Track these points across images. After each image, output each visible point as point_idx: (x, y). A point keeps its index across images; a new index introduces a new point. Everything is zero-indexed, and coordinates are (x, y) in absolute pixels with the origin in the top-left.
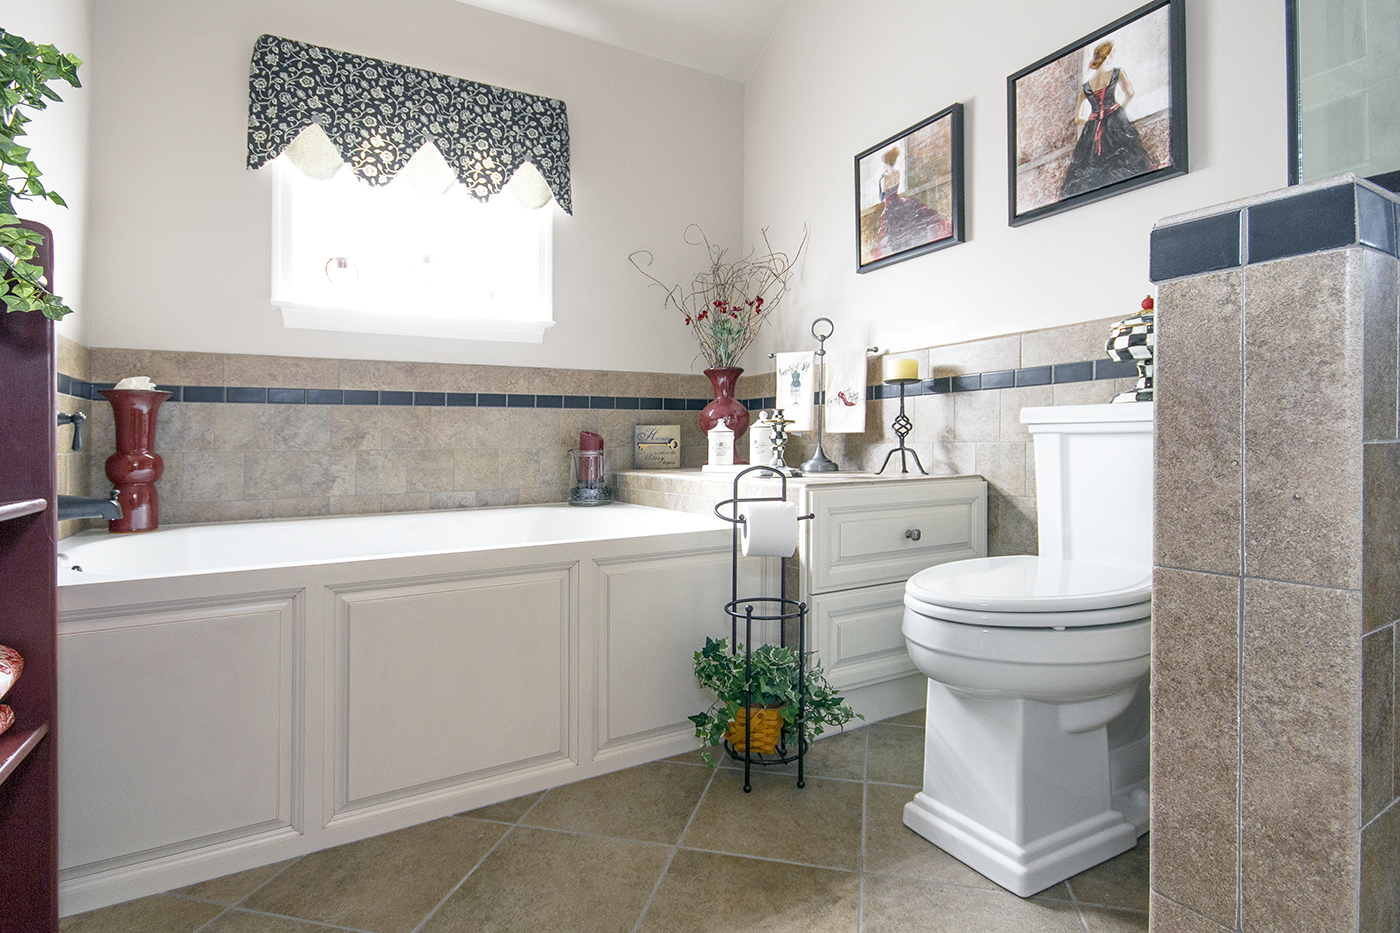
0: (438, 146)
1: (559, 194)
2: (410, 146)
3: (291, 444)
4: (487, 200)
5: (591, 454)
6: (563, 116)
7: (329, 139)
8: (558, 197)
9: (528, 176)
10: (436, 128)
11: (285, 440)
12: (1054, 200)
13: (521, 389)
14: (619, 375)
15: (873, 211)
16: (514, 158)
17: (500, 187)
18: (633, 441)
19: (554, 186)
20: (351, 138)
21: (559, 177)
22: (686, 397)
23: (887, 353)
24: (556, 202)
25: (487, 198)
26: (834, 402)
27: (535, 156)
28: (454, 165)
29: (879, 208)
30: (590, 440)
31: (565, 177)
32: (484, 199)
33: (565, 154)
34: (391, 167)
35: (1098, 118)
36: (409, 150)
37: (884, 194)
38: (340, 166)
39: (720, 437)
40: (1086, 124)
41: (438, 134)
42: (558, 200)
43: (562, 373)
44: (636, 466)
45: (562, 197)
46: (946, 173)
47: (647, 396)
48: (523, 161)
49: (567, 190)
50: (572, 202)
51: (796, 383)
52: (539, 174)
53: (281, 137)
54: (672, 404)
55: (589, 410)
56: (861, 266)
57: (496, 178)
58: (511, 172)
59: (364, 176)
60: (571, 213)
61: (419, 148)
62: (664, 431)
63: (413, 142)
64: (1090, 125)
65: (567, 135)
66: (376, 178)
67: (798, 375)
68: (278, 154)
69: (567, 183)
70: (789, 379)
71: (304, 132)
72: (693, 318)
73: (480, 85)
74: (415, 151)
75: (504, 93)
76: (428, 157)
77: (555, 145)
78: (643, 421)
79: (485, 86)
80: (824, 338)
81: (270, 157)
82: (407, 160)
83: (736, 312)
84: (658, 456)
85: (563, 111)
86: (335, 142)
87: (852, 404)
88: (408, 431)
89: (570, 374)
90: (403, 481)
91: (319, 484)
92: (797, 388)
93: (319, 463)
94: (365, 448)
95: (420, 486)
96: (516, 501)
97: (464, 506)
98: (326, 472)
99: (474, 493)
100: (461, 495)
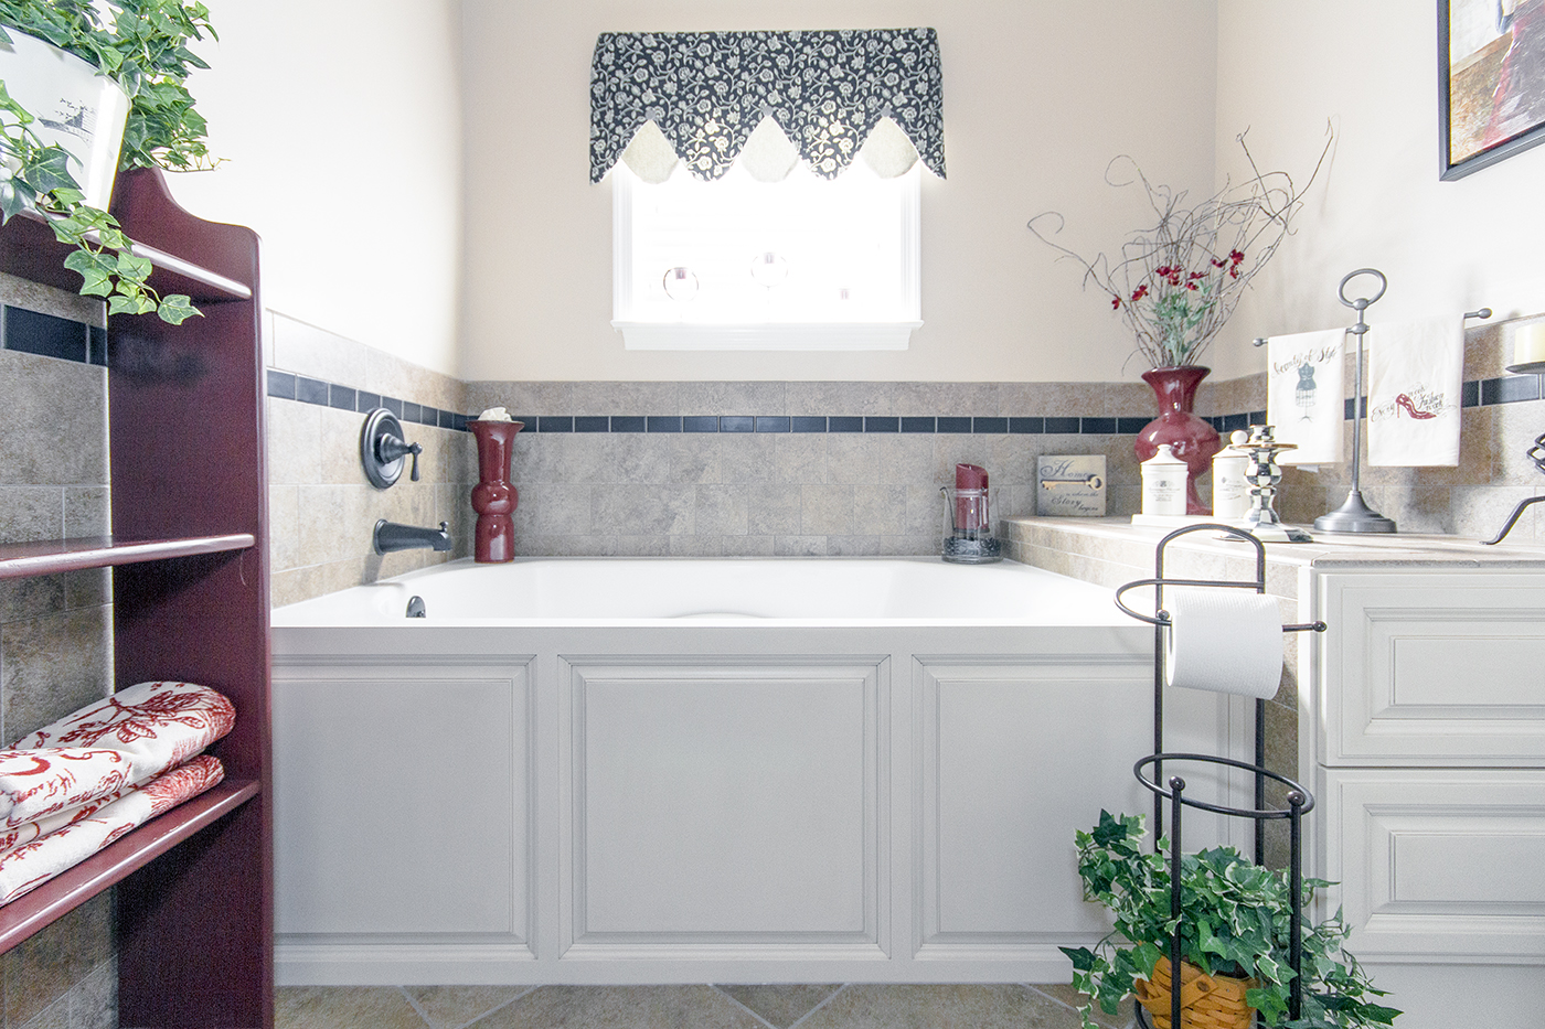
0: (777, 119)
1: (927, 152)
2: (747, 125)
3: (632, 476)
4: (835, 175)
5: (971, 494)
6: (932, 47)
7: (663, 135)
8: (925, 156)
9: (888, 135)
10: (775, 98)
11: (627, 471)
13: (882, 409)
14: (1013, 387)
15: (1481, 57)
16: (868, 115)
17: (850, 156)
18: (1035, 476)
19: (920, 142)
20: (685, 130)
21: (926, 129)
22: (1117, 415)
23: (1513, 318)
24: (924, 164)
25: (835, 172)
26: (1387, 414)
27: (895, 108)
28: (795, 138)
29: (1497, 48)
30: (971, 476)
31: (936, 128)
32: (831, 175)
33: (936, 98)
34: (727, 154)
36: (745, 131)
37: (1509, 17)
38: (675, 164)
39: (1163, 472)
41: (778, 105)
42: (926, 161)
43: (936, 388)
44: (1039, 512)
45: (930, 156)
47: (1055, 416)
48: (879, 117)
49: (938, 146)
50: (946, 161)
51: (1307, 382)
52: (900, 130)
53: (618, 142)
54: (1095, 426)
55: (972, 435)
56: (1450, 167)
57: (846, 145)
58: (864, 134)
59: (699, 171)
60: (944, 175)
61: (756, 125)
62: (1080, 464)
63: (750, 119)
65: (938, 72)
66: (711, 170)
67: (1311, 371)
68: (616, 161)
69: (938, 136)
70: (1294, 378)
71: (639, 132)
72: (1125, 298)
73: (826, 33)
74: (751, 130)
75: (856, 35)
76: (768, 133)
77: (921, 88)
78: (1050, 450)
79: (832, 33)
80: (1365, 303)
81: (608, 166)
82: (743, 143)
83: (1195, 282)
84: (1072, 498)
85: (932, 41)
86: (669, 137)
87: (1428, 416)
88: (750, 462)
89: (944, 387)
90: (745, 521)
91: (659, 521)
92: (1309, 392)
93: (660, 498)
94: (704, 482)
95: (763, 527)
96: (876, 552)
97: (813, 554)
98: (666, 509)
99: (824, 539)
100: (810, 540)
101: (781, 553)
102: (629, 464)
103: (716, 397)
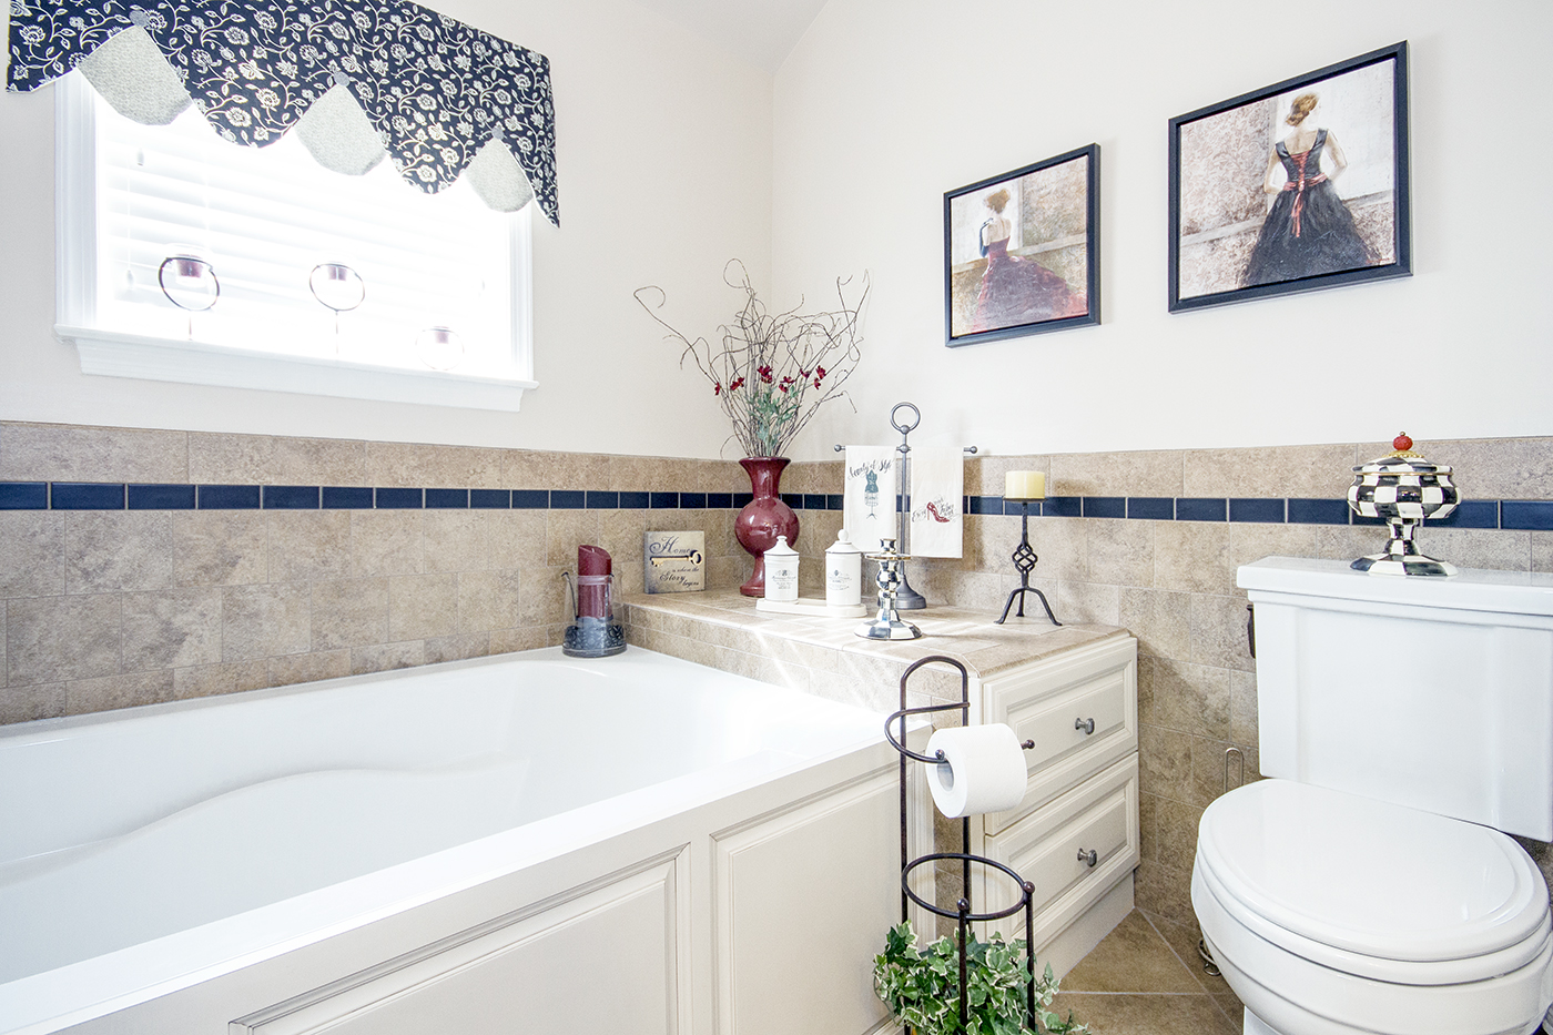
0: (357, 95)
1: (543, 193)
2: (309, 86)
3: (98, 581)
4: (436, 191)
5: (597, 580)
6: (547, 79)
7: (163, 56)
8: (541, 198)
9: (496, 156)
10: (351, 64)
11: (86, 573)
12: (1234, 286)
13: (491, 481)
14: (624, 461)
15: (970, 267)
16: (477, 130)
17: (456, 171)
18: (645, 553)
19: (536, 180)
20: (203, 60)
21: (542, 167)
22: (707, 491)
24: (538, 205)
25: (435, 185)
26: (922, 516)
27: (507, 132)
28: (382, 127)
29: (981, 265)
30: (591, 560)
31: (550, 169)
32: (430, 188)
33: (550, 135)
34: (277, 115)
35: (1296, 189)
36: (307, 94)
37: (986, 248)
38: (182, 105)
39: (780, 560)
40: (1280, 195)
41: (355, 74)
42: (542, 203)
43: (549, 458)
44: (652, 591)
45: (546, 199)
46: (1077, 232)
47: (659, 491)
48: (490, 137)
49: (553, 189)
50: (559, 208)
51: (872, 488)
52: (514, 160)
53: (74, 41)
54: (693, 501)
55: (585, 510)
56: (952, 338)
57: (451, 159)
58: (472, 150)
59: (228, 125)
60: (558, 222)
61: (324, 91)
62: (691, 539)
63: (314, 80)
64: (1285, 197)
65: (552, 108)
66: (250, 131)
67: (875, 477)
68: (67, 70)
69: (552, 178)
70: (862, 481)
71: (117, 38)
72: (723, 386)
73: (421, 10)
74: (317, 96)
75: (458, 29)
76: (337, 107)
77: (537, 119)
78: (655, 526)
79: (429, 13)
80: (908, 430)
81: (52, 72)
82: (305, 109)
83: (786, 385)
84: (677, 574)
85: (548, 72)
86: (175, 61)
87: (945, 520)
88: (313, 550)
89: (558, 458)
90: (306, 633)
91: (153, 649)
92: (874, 495)
93: (154, 612)
94: (237, 582)
95: (334, 639)
96: (485, 650)
97: (406, 666)
98: (167, 626)
99: (421, 644)
100: (402, 647)
101: (362, 668)
102: (90, 561)
103: (256, 457)
